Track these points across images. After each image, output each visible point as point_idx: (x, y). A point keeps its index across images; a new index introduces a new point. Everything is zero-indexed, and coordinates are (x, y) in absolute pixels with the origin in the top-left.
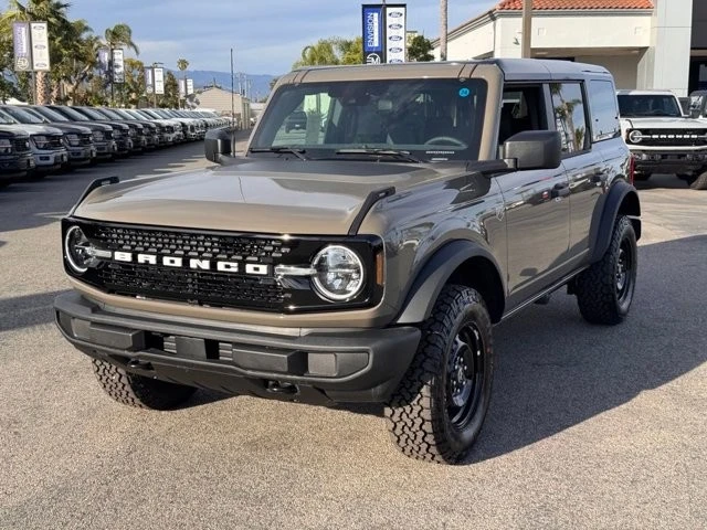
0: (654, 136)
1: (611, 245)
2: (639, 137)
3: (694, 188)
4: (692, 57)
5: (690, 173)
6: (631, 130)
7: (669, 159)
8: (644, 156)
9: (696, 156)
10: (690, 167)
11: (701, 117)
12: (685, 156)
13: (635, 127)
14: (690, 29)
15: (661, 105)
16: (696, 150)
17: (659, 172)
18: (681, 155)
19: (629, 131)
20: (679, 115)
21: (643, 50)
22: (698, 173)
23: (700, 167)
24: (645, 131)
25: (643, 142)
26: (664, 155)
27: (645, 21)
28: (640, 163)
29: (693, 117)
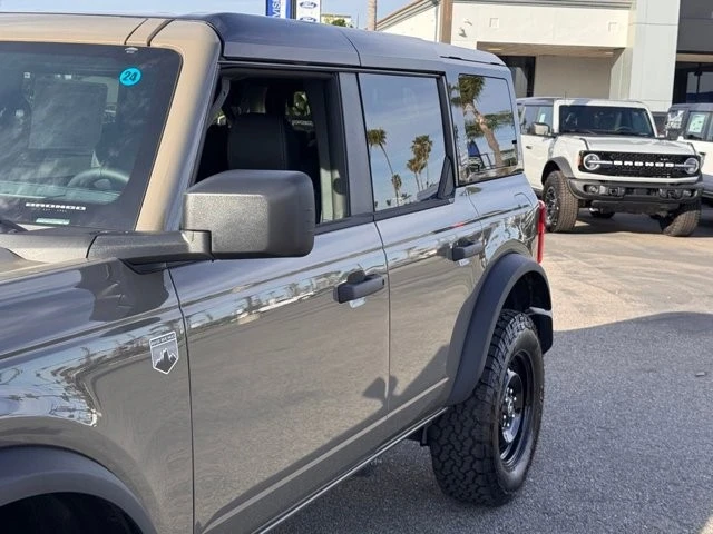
0: (616, 163)
1: (488, 368)
2: (597, 162)
3: (669, 233)
4: (677, 63)
5: (663, 214)
6: (586, 153)
7: (635, 195)
8: (603, 190)
9: (672, 192)
10: (665, 206)
11: (681, 138)
12: (656, 190)
13: (591, 149)
14: (677, 28)
15: (628, 121)
16: (672, 184)
17: (623, 211)
18: (652, 189)
19: (583, 154)
20: (651, 135)
21: (618, 51)
22: (675, 213)
23: (676, 206)
24: (604, 156)
25: (602, 170)
26: (630, 188)
27: (622, 15)
28: (597, 197)
29: (669, 138)
